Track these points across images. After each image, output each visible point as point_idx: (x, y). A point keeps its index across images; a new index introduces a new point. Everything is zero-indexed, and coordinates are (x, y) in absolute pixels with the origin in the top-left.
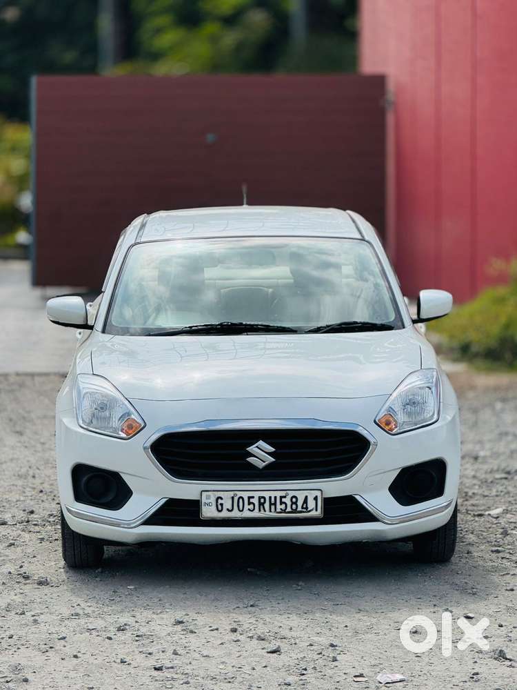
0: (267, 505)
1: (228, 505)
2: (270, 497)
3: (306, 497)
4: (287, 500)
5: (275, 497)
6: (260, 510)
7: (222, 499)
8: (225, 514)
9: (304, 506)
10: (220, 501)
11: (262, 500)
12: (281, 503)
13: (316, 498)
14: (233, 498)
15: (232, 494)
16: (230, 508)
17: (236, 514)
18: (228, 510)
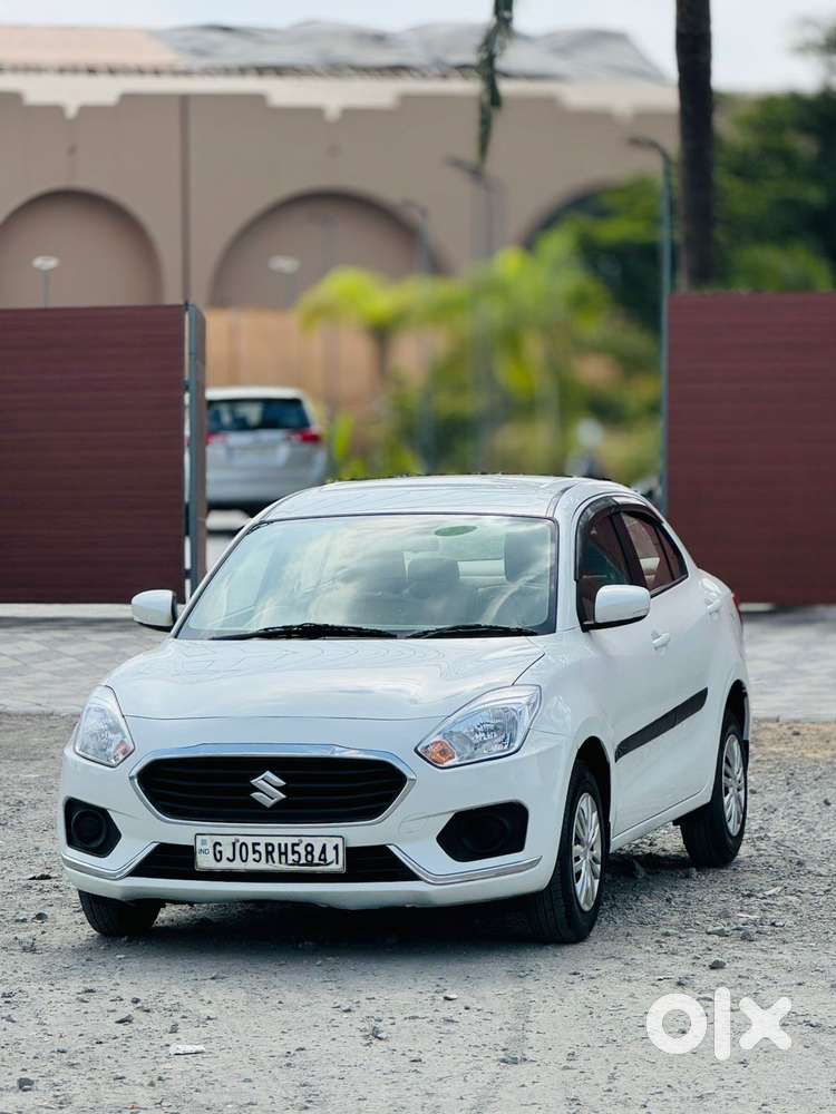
0: (276, 855)
1: (228, 853)
2: (280, 845)
3: (324, 846)
4: (301, 849)
5: (286, 845)
6: (267, 861)
7: (220, 845)
8: (224, 865)
9: (323, 857)
10: (218, 848)
11: (270, 848)
12: (294, 852)
13: (336, 848)
14: (234, 844)
15: (233, 839)
16: (231, 858)
17: (238, 865)
18: (228, 859)
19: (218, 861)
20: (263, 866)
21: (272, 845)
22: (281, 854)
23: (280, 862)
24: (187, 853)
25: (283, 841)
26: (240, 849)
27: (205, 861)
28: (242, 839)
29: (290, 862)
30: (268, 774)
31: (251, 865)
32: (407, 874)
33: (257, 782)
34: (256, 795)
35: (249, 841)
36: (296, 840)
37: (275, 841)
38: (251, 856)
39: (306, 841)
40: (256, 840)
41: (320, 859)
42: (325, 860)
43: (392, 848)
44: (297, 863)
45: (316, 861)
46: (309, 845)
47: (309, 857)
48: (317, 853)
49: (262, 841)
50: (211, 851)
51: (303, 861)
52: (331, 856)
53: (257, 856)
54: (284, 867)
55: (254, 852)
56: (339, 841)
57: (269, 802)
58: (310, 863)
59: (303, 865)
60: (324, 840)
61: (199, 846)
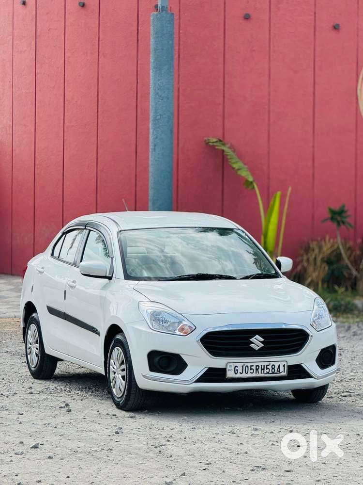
0: (260, 370)
1: (240, 370)
2: (262, 366)
3: (279, 365)
4: (270, 367)
5: (264, 366)
7: (237, 367)
8: (239, 375)
10: (236, 368)
11: (257, 367)
13: (284, 366)
14: (243, 366)
15: (242, 364)
18: (240, 373)
19: (236, 374)
20: (254, 375)
21: (258, 366)
22: (262, 369)
23: (261, 373)
24: (223, 371)
25: (263, 364)
26: (245, 369)
27: (230, 374)
28: (246, 364)
29: (265, 372)
30: (257, 336)
31: (249, 375)
32: (308, 376)
33: (253, 340)
34: (252, 345)
35: (249, 365)
36: (268, 363)
37: (260, 364)
38: (250, 371)
39: (272, 363)
40: (252, 364)
41: (277, 371)
42: (279, 371)
43: (303, 365)
44: (268, 373)
45: (276, 372)
46: (273, 365)
47: (273, 370)
48: (276, 369)
49: (255, 364)
50: (233, 370)
51: (270, 372)
52: (282, 369)
53: (252, 371)
54: (263, 375)
55: (251, 369)
56: (285, 363)
57: (257, 348)
58: (273, 373)
59: (270, 374)
60: (279, 363)
61: (228, 368)
